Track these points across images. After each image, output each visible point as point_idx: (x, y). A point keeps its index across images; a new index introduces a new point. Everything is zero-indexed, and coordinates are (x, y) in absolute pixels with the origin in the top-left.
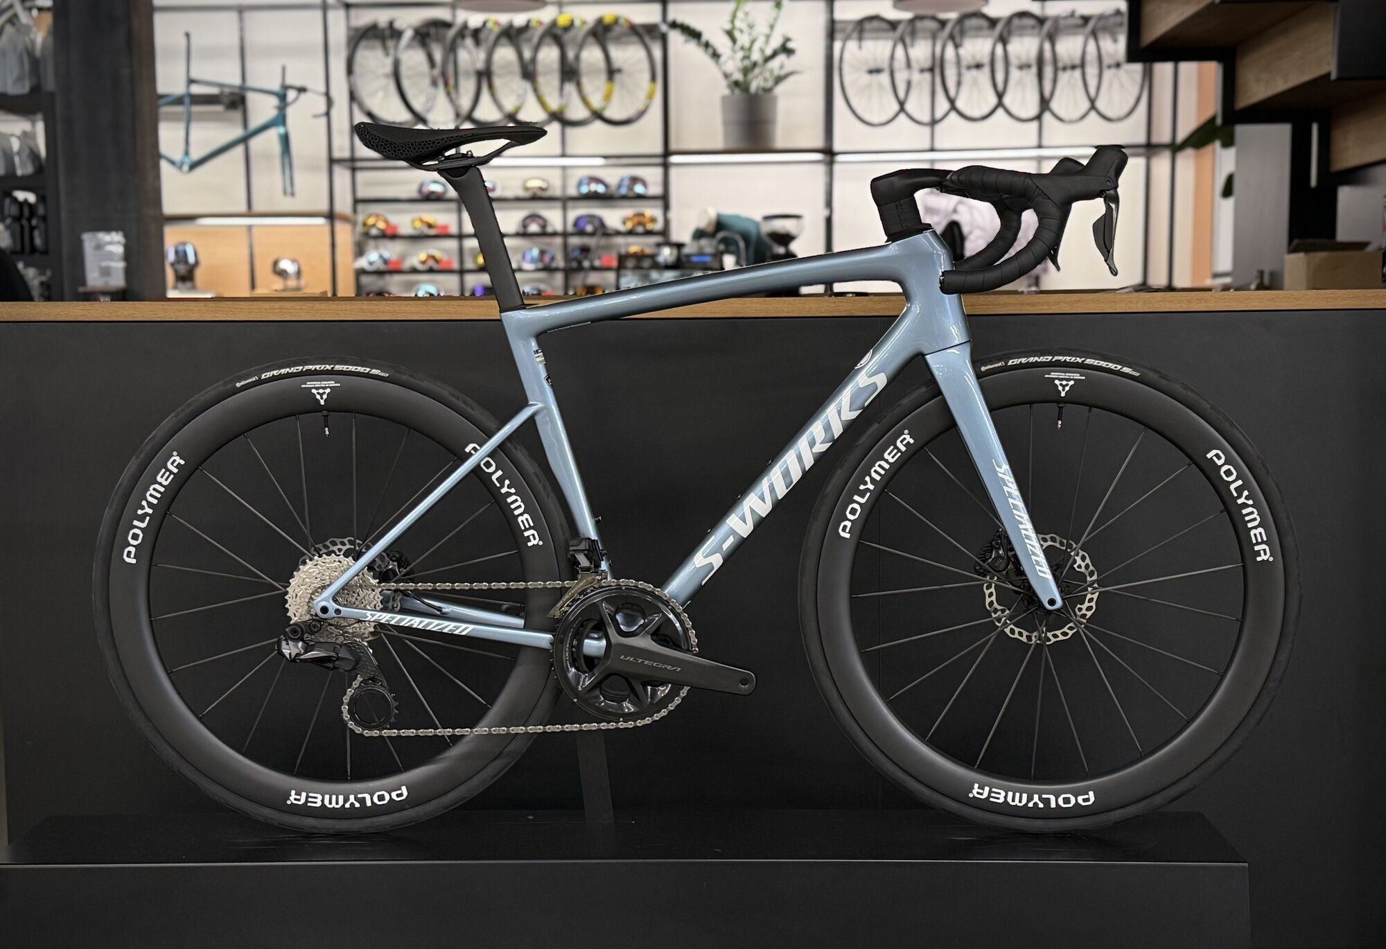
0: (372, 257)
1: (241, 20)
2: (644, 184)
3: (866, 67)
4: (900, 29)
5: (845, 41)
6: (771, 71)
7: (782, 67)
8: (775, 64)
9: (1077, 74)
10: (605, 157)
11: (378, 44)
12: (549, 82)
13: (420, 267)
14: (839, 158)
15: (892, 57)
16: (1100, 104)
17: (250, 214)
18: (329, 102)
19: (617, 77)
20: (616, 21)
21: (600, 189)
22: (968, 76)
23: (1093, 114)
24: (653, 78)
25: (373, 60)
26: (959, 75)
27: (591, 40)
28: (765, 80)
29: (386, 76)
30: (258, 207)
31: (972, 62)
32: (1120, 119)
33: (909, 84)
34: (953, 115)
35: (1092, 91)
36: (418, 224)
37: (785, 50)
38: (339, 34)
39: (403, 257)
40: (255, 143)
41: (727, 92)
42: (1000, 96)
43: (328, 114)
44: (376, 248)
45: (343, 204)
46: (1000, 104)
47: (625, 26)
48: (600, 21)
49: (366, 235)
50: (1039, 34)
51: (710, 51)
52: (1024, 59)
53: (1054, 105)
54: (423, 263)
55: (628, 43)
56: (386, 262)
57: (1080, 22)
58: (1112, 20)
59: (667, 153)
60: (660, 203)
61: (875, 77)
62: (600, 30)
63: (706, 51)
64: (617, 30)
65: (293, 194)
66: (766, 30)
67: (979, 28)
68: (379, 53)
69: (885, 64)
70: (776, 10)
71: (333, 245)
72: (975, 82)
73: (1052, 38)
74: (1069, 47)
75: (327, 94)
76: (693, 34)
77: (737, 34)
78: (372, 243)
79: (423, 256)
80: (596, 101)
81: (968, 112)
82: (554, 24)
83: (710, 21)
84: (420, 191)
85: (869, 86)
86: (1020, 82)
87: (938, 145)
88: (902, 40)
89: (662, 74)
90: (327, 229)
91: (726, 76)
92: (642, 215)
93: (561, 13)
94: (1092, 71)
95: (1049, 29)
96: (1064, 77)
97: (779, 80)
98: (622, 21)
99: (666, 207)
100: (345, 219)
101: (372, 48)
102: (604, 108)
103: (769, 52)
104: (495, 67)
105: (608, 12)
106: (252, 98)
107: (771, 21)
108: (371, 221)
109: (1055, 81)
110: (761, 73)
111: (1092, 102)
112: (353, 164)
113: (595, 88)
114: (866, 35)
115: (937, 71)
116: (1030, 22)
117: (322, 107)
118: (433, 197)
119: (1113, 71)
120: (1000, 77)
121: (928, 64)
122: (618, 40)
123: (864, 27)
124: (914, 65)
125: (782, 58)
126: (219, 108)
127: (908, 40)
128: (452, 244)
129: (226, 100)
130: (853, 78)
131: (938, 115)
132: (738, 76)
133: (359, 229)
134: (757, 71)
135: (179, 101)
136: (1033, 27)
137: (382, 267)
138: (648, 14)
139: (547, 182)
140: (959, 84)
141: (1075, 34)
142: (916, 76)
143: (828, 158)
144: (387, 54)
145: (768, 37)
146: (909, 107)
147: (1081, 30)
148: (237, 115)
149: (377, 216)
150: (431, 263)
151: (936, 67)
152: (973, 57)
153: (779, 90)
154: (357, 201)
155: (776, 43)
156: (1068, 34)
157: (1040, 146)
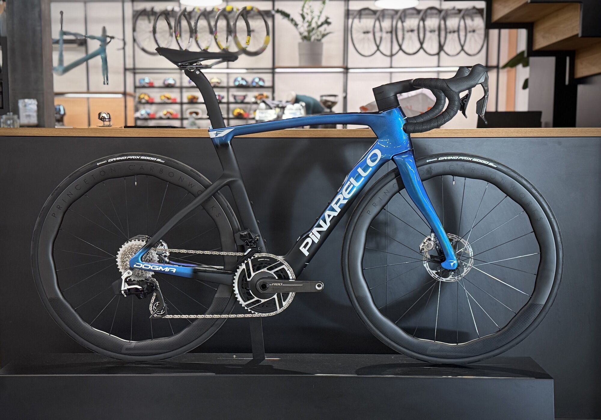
0: (143, 112)
1: (85, 7)
2: (263, 81)
3: (362, 31)
4: (378, 14)
5: (353, 19)
6: (321, 32)
7: (325, 30)
8: (322, 29)
9: (456, 35)
10: (247, 69)
11: (146, 18)
12: (222, 36)
13: (164, 117)
14: (350, 71)
15: (374, 26)
16: (466, 48)
17: (88, 92)
18: (125, 44)
19: (252, 34)
20: (252, 9)
21: (244, 83)
22: (407, 35)
23: (463, 53)
24: (268, 34)
25: (145, 25)
26: (403, 35)
27: (241, 17)
28: (318, 36)
29: (150, 32)
30: (92, 89)
31: (409, 29)
32: (474, 55)
33: (381, 38)
34: (401, 52)
35: (462, 42)
36: (163, 98)
37: (327, 22)
38: (129, 13)
39: (156, 112)
40: (91, 62)
41: (300, 41)
42: (422, 43)
43: (124, 48)
44: (144, 108)
45: (130, 89)
46: (421, 47)
47: (256, 11)
48: (245, 8)
49: (140, 102)
50: (439, 17)
51: (294, 23)
52: (432, 28)
53: (445, 48)
54: (165, 115)
55: (257, 19)
56: (148, 114)
57: (457, 12)
58: (471, 11)
59: (274, 68)
60: (271, 90)
61: (366, 35)
62: (245, 13)
63: (292, 23)
64: (252, 13)
65: (108, 84)
66: (319, 14)
67: (413, 14)
68: (146, 22)
69: (371, 30)
70: (323, 5)
71: (126, 107)
72: (410, 38)
73: (445, 19)
74: (453, 22)
75: (124, 40)
76: (286, 15)
77: (305, 15)
78: (141, 106)
79: (165, 112)
80: (243, 44)
81: (407, 51)
82: (224, 10)
83: (293, 9)
84: (164, 83)
85: (364, 39)
86: (430, 38)
87: (393, 65)
88: (378, 19)
89: (271, 32)
90: (123, 100)
91: (301, 34)
92: (262, 95)
93: (227, 5)
94: (462, 33)
95: (443, 15)
96: (450, 36)
97: (324, 36)
98: (254, 9)
99: (273, 92)
100: (131, 95)
101: (144, 19)
102: (247, 47)
103: (319, 23)
104: (198, 29)
105: (249, 5)
106: (89, 41)
107: (321, 9)
108: (142, 96)
109: (446, 38)
110: (316, 33)
111: (462, 47)
112: (134, 71)
113: (242, 38)
114: (362, 16)
115: (394, 33)
116: (435, 11)
117: (121, 45)
118: (170, 86)
119: (472, 34)
120: (421, 36)
121: (389, 30)
122: (252, 17)
123: (361, 13)
124: (384, 30)
125: (325, 26)
126: (74, 46)
127: (381, 19)
128: (177, 107)
129: (78, 42)
130: (357, 35)
131: (394, 52)
132: (306, 34)
133: (137, 100)
134: (314, 32)
135: (57, 42)
136: (436, 14)
137: (147, 116)
138: (266, 6)
139: (221, 80)
140: (403, 39)
141: (455, 17)
142: (384, 35)
143: (345, 71)
144: (150, 22)
145: (319, 17)
146: (381, 48)
147: (458, 15)
148: (83, 48)
149: (145, 94)
150: (169, 115)
151: (393, 31)
152: (410, 26)
153: (324, 40)
154: (136, 87)
155: (322, 19)
156: (452, 17)
157: (439, 66)
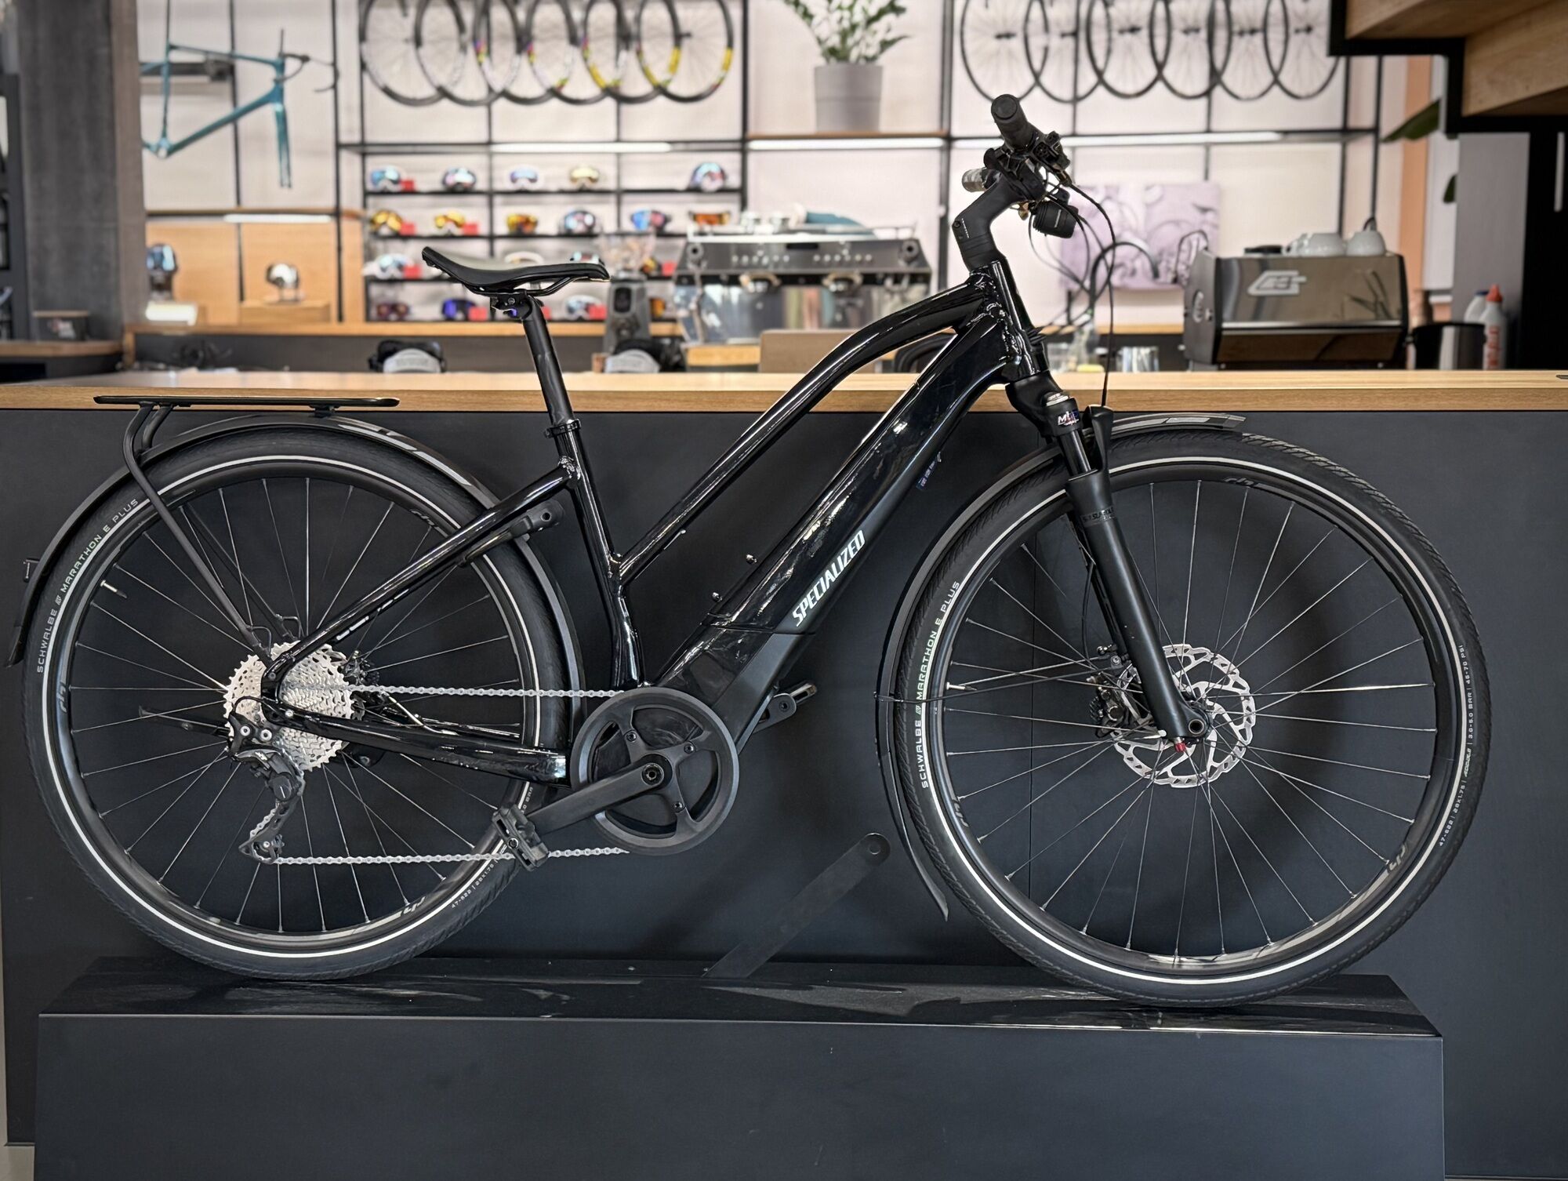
0: (385, 262)
3: (994, 32)
6: (877, 35)
7: (889, 30)
8: (880, 26)
9: (1258, 39)
10: (670, 142)
11: (395, 2)
12: (603, 47)
14: (958, 144)
15: (1027, 19)
16: (1284, 78)
17: (239, 210)
18: (337, 74)
19: (686, 42)
22: (1121, 41)
23: (1276, 90)
24: (730, 44)
25: (391, 21)
26: (1110, 40)
28: (868, 46)
29: (406, 41)
30: (248, 202)
31: (1127, 25)
32: (1310, 97)
33: (1046, 50)
34: (1101, 90)
35: (1276, 62)
37: (894, 8)
40: (245, 123)
41: (821, 61)
42: (1160, 66)
43: (335, 87)
44: (388, 251)
45: (351, 200)
46: (1160, 77)
49: (376, 235)
51: (801, 9)
52: (1191, 23)
53: (1227, 78)
56: (401, 267)
59: (745, 139)
60: (736, 197)
61: (1004, 41)
63: (796, 11)
65: (290, 186)
68: (396, 11)
69: (1017, 27)
71: (339, 249)
72: (1129, 49)
74: (1248, 6)
75: (334, 64)
78: (381, 246)
80: (660, 77)
81: (1119, 87)
84: (444, 182)
85: (998, 53)
86: (1185, 49)
87: (1080, 129)
89: (741, 38)
90: (332, 229)
91: (820, 42)
94: (1276, 35)
96: (1240, 44)
97: (885, 45)
99: (743, 202)
100: (354, 216)
101: (389, 7)
102: (669, 81)
103: (873, 11)
106: (241, 67)
108: (381, 219)
109: (1229, 49)
110: (863, 38)
111: (1276, 74)
112: (364, 149)
113: (658, 53)
115: (1082, 35)
117: (327, 78)
118: (460, 189)
119: (1303, 35)
120: (1160, 43)
121: (1070, 28)
124: (1053, 28)
125: (889, 18)
126: (203, 79)
128: (480, 247)
129: (212, 70)
130: (977, 43)
131: (1082, 90)
132: (835, 41)
133: (368, 227)
134: (858, 33)
135: (155, 70)
137: (397, 274)
139: (598, 171)
140: (1109, 52)
142: (1055, 42)
143: (945, 144)
144: (405, 15)
146: (1045, 79)
148: (225, 87)
149: (389, 212)
151: (1081, 30)
152: (1128, 19)
153: (884, 60)
154: (367, 194)
155: (881, 1)
157: (1208, 131)
